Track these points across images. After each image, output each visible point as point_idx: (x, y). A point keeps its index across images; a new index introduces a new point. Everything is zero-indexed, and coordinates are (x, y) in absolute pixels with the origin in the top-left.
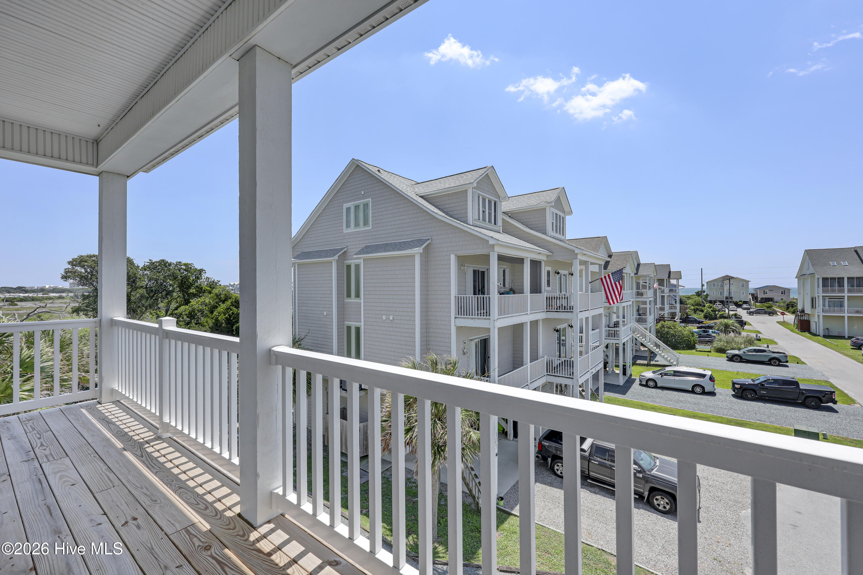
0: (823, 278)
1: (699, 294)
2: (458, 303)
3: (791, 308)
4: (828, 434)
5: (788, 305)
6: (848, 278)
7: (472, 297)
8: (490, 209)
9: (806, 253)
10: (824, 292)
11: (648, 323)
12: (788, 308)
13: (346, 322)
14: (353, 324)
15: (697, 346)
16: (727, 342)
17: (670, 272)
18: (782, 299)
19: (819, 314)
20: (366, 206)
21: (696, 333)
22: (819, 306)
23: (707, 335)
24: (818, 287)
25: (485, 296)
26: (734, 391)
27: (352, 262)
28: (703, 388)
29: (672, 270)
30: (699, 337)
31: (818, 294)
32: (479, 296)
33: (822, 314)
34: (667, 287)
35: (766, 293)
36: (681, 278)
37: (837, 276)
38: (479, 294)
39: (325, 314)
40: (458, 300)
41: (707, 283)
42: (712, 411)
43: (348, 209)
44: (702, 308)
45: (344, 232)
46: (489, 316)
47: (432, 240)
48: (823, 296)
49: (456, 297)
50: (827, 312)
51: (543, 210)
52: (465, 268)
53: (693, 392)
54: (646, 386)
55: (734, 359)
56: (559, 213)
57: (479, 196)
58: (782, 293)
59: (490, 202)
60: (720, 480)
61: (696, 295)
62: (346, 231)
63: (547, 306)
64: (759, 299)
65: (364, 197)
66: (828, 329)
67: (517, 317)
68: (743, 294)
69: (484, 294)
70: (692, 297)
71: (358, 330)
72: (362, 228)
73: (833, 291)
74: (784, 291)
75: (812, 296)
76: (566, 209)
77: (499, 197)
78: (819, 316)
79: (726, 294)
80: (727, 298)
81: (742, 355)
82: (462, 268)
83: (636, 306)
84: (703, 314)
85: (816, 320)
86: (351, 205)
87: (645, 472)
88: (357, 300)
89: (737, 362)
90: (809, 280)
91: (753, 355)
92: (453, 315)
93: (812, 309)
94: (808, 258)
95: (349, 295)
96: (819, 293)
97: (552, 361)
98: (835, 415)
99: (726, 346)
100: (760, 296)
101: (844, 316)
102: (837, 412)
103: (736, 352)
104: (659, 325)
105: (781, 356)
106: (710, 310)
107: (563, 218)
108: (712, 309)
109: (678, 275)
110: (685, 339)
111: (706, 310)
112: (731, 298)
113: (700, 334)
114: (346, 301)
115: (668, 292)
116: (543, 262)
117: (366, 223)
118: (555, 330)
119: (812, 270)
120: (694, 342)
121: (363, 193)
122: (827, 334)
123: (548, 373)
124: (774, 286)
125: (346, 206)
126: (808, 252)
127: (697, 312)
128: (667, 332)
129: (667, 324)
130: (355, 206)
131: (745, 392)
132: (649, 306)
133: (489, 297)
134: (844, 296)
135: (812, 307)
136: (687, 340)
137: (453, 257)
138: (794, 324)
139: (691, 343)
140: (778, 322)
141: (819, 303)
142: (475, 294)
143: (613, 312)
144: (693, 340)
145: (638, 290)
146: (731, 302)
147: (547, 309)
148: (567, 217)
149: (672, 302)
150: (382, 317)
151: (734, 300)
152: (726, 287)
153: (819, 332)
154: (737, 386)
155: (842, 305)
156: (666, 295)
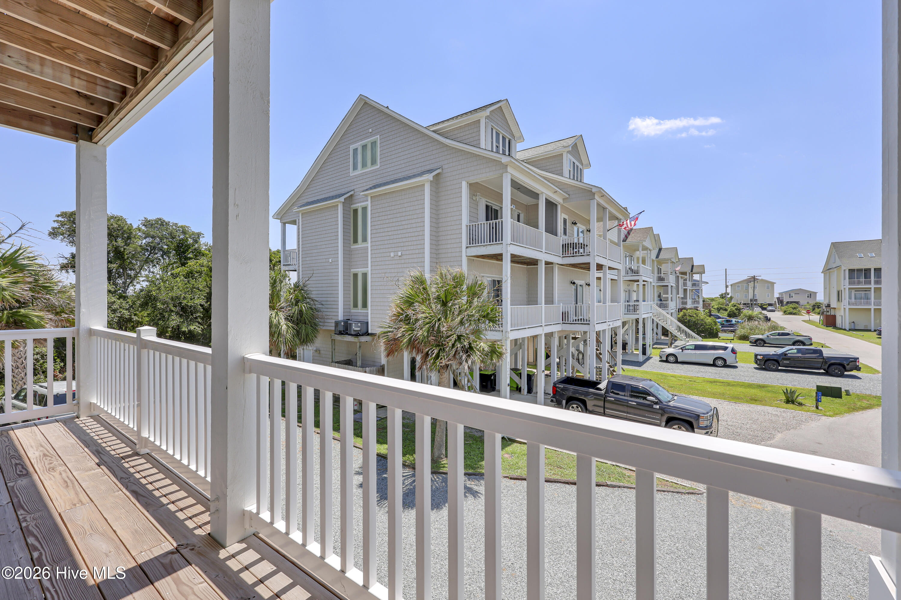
0: (849, 270)
1: (722, 296)
2: (470, 234)
3: (816, 309)
4: (851, 392)
5: (814, 306)
6: (875, 269)
7: (484, 224)
8: (504, 145)
9: (832, 246)
10: (850, 283)
11: (669, 309)
12: (814, 309)
13: (352, 270)
14: (360, 271)
15: (720, 334)
16: (751, 329)
17: (693, 266)
18: (808, 303)
19: (845, 307)
20: (374, 144)
21: (719, 323)
22: (845, 299)
23: (731, 324)
24: (845, 279)
25: (497, 221)
26: (756, 363)
27: (359, 206)
28: (725, 360)
29: (695, 264)
30: (722, 327)
31: (845, 287)
32: (491, 222)
33: (847, 307)
34: (689, 281)
35: (792, 297)
36: (704, 273)
37: (863, 267)
38: (492, 220)
39: (330, 261)
40: (470, 229)
41: (731, 285)
42: (733, 378)
43: (355, 150)
44: (725, 307)
45: (351, 175)
46: (502, 240)
47: (442, 169)
48: (849, 289)
49: (467, 226)
50: (853, 304)
51: (560, 156)
52: (478, 197)
53: (714, 365)
54: (667, 361)
55: (758, 343)
56: (577, 163)
57: (492, 129)
58: (808, 297)
59: (504, 138)
60: (739, 422)
61: (720, 297)
62: (353, 174)
63: (563, 252)
64: (785, 303)
65: (372, 134)
66: (854, 322)
67: (531, 251)
68: (768, 296)
69: (497, 219)
70: (716, 299)
71: (365, 275)
72: (369, 168)
73: (859, 283)
74: (810, 294)
75: (838, 289)
76: (585, 162)
77: (514, 137)
78: (845, 308)
79: (751, 296)
80: (751, 300)
81: (766, 338)
82: (474, 198)
83: (658, 291)
84: (726, 314)
85: (842, 314)
86: (358, 145)
87: (662, 403)
88: (364, 245)
89: (761, 346)
90: (836, 272)
91: (777, 339)
92: (464, 245)
93: (838, 303)
94: (834, 250)
95: (355, 241)
96: (845, 285)
97: (568, 312)
98: (859, 380)
99: (749, 333)
100: (786, 299)
101: (870, 309)
102: (860, 378)
103: (760, 337)
104: (681, 314)
105: (806, 339)
106: (734, 309)
107: (581, 169)
108: (736, 307)
109: (702, 270)
110: (707, 327)
111: (730, 309)
112: (756, 300)
113: (723, 324)
114: (352, 247)
115: (691, 286)
116: (560, 206)
117: (374, 162)
118: (571, 283)
119: (838, 263)
120: (717, 330)
121: (370, 130)
122: (853, 328)
123: (564, 322)
124: (800, 289)
125: (352, 147)
126: (834, 245)
127: (721, 311)
128: (689, 321)
129: (689, 312)
130: (363, 146)
131: (768, 363)
132: (671, 296)
133: (502, 222)
134: (871, 288)
135: (839, 300)
136: (709, 328)
137: (464, 185)
138: (820, 321)
139: (713, 331)
140: (804, 321)
141: (845, 295)
142: (487, 219)
143: (633, 291)
144: (716, 329)
145: (660, 275)
146: (755, 304)
147: (563, 254)
148: (585, 170)
149: (694, 297)
150: (390, 254)
151: (760, 302)
152: (751, 291)
153: (845, 326)
154: (759, 357)
155: (868, 298)
156: (688, 288)
